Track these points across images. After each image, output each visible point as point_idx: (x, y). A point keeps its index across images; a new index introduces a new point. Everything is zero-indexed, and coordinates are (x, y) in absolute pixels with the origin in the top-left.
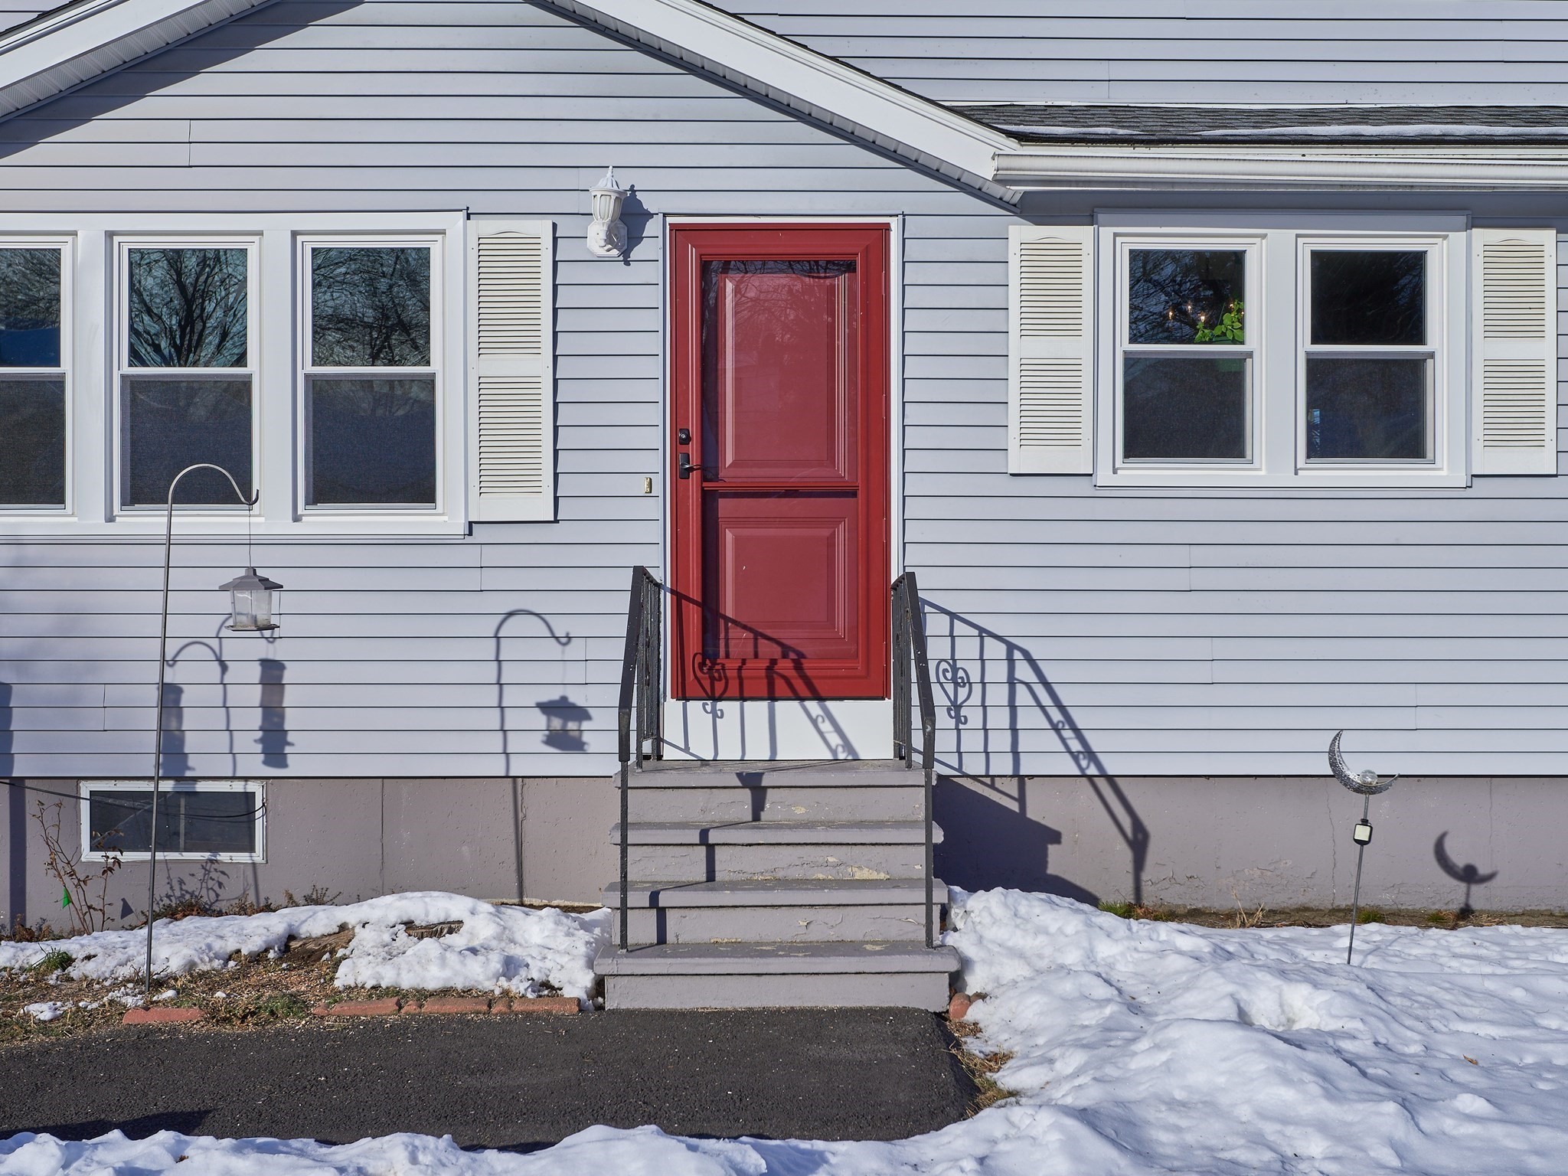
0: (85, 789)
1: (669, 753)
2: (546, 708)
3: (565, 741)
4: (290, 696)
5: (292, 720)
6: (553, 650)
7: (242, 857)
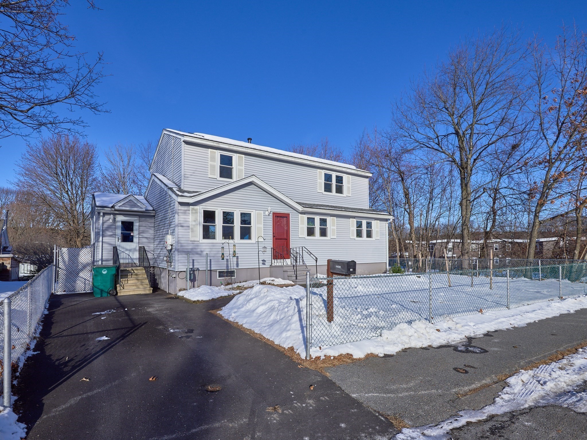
0: (218, 271)
1: (273, 265)
2: (262, 261)
3: (264, 264)
4: (239, 260)
5: (239, 262)
6: (263, 254)
7: (234, 278)
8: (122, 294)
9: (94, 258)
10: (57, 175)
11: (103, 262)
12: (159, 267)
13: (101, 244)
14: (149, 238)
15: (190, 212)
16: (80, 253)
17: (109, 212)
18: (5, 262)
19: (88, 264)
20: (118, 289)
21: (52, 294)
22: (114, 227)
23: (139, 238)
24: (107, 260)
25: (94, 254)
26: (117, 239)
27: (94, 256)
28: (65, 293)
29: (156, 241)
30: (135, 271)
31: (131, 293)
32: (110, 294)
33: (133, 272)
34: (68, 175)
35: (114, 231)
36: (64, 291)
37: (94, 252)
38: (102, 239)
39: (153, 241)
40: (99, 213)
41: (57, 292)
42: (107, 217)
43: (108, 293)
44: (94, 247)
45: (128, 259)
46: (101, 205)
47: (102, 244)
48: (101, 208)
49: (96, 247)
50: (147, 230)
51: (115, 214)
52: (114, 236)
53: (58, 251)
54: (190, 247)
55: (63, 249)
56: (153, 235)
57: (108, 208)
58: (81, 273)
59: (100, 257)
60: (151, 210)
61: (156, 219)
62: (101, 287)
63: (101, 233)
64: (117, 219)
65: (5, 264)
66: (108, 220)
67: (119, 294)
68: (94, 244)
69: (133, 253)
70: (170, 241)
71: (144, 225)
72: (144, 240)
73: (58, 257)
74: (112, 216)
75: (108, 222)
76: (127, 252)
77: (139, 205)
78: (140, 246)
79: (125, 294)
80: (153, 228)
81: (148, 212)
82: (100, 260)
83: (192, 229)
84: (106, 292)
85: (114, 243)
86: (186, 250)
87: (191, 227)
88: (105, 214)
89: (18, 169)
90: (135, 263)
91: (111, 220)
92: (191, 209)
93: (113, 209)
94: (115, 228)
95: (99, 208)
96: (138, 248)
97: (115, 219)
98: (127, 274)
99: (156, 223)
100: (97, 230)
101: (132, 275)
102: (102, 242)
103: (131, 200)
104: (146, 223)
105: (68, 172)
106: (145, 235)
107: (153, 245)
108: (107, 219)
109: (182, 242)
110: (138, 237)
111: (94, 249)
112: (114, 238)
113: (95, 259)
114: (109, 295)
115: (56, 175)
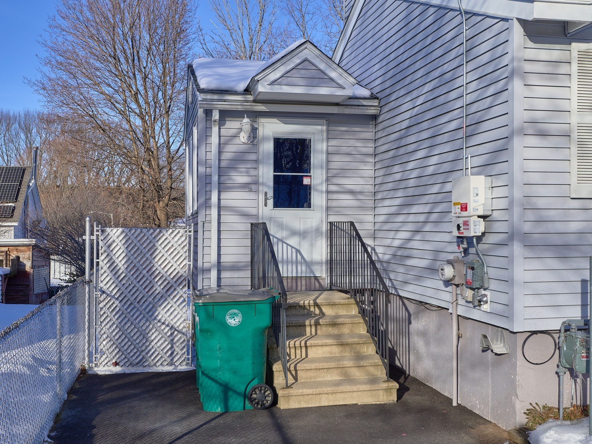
8: (294, 405)
9: (196, 260)
10: (115, 59)
11: (224, 275)
12: (402, 294)
13: (214, 212)
14: (361, 193)
15: (575, 67)
16: (157, 245)
17: (240, 108)
18: (21, 255)
19: (179, 280)
20: (279, 380)
21: (83, 371)
22: (253, 157)
23: (328, 192)
24: (234, 268)
25: (196, 246)
26: (262, 198)
27: (196, 253)
28: (118, 369)
29: (387, 203)
30: (324, 309)
31: (325, 401)
32: (251, 400)
33: (317, 311)
34: (136, 58)
35: (253, 172)
36: (116, 364)
37: (196, 239)
38: (219, 200)
39: (371, 204)
40: (208, 113)
41: (96, 365)
42: (232, 125)
43: (247, 397)
44: (196, 224)
45: (297, 262)
46: (213, 85)
47: (219, 215)
48: (216, 97)
49: (200, 224)
50: (353, 165)
51: (255, 115)
52: (254, 187)
53: (94, 237)
54: (574, 227)
55: (108, 230)
56: (372, 182)
57: (235, 93)
58: (160, 309)
59: (214, 258)
60: (365, 98)
61: (380, 127)
62: (225, 376)
63: (215, 178)
64: (261, 132)
65: (21, 260)
66: (236, 136)
67: (282, 405)
68: (195, 215)
69: (312, 245)
70: (481, 199)
71: (345, 150)
72: (346, 200)
73: (98, 258)
74: (246, 120)
75: (236, 141)
76: (293, 241)
77: (333, 75)
78: (332, 219)
79: (303, 405)
80: (371, 160)
81: (356, 102)
82: (213, 266)
83: (581, 144)
84: (239, 394)
85: (253, 211)
86: (557, 240)
87: (575, 135)
88: (225, 115)
89: (44, 53)
90: (316, 278)
91: (242, 135)
92: (575, 54)
93: (250, 98)
94: (257, 161)
95: (209, 96)
96: (324, 228)
97: (254, 130)
98: (300, 320)
99: (381, 142)
100: (202, 169)
101: (317, 324)
102: (219, 207)
103: (306, 60)
104: (352, 143)
105: (138, 52)
106: (349, 183)
107: (370, 218)
108: (232, 132)
109: (541, 203)
110: (324, 188)
111: (196, 232)
112: (252, 196)
113: (200, 263)
114: (248, 405)
115: (113, 61)
